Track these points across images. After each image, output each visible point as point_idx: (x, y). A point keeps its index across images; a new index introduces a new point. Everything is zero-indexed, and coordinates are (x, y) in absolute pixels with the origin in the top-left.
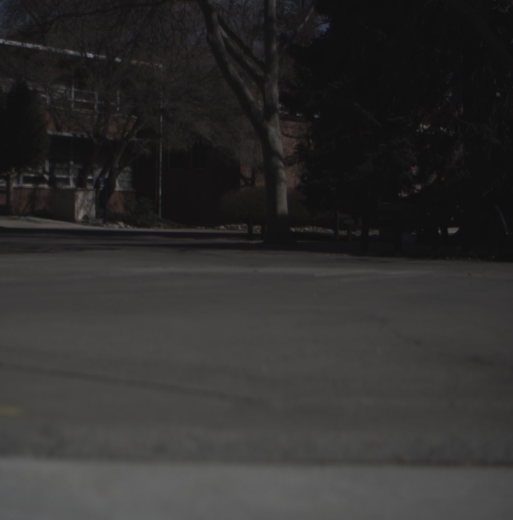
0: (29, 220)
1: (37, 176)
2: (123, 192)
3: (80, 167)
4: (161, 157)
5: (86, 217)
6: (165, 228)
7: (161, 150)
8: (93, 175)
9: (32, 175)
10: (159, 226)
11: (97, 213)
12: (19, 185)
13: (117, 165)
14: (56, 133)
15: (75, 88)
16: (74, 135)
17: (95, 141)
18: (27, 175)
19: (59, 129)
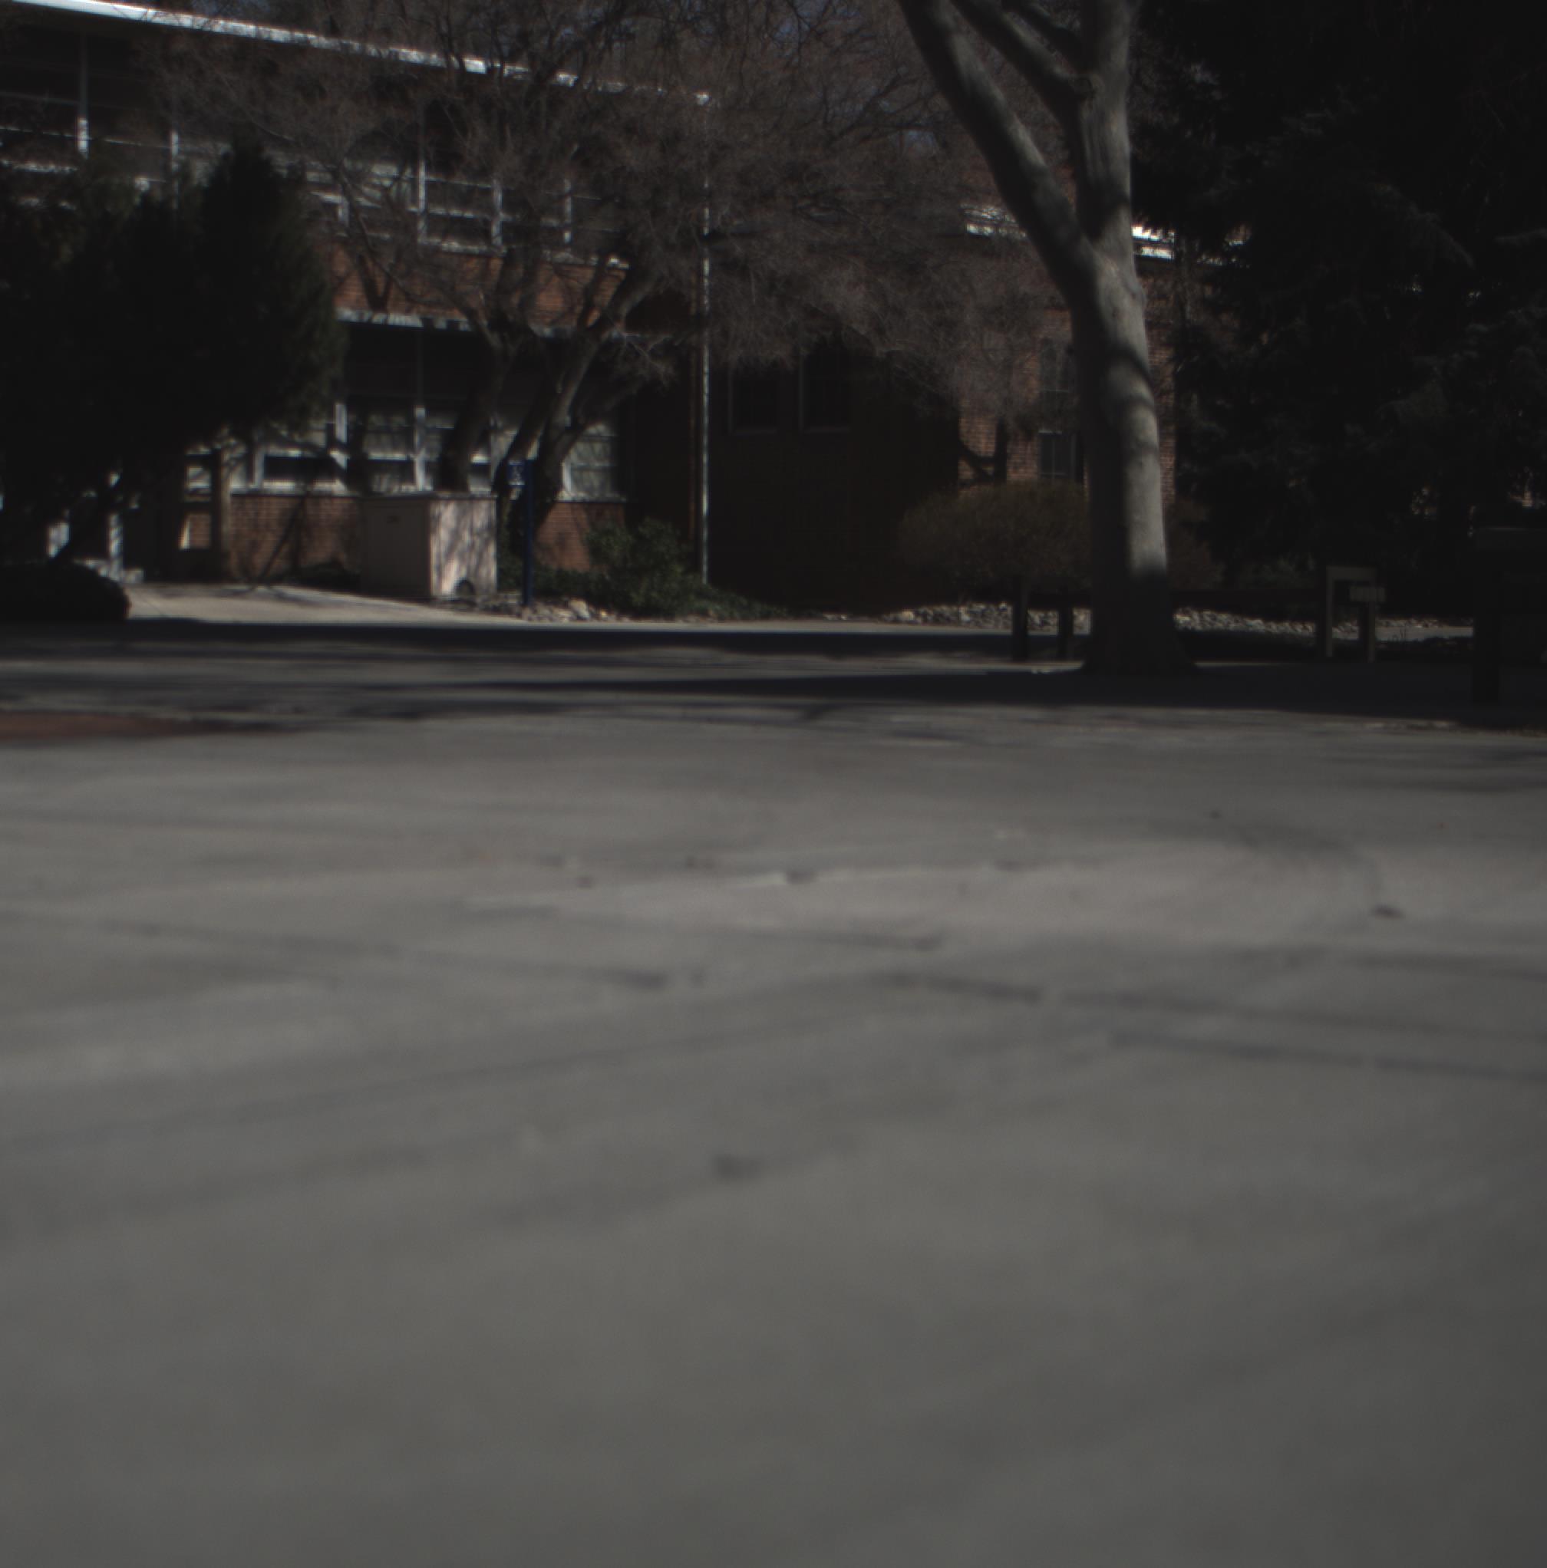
0: (281, 598)
1: (308, 454)
2: (584, 504)
3: (449, 426)
4: (706, 390)
5: (466, 586)
6: (721, 619)
7: (706, 369)
8: (488, 451)
9: (294, 453)
10: (703, 614)
11: (501, 573)
12: (252, 486)
13: (564, 419)
14: (367, 316)
15: (428, 169)
16: (427, 322)
17: (494, 339)
18: (275, 451)
19: (378, 303)
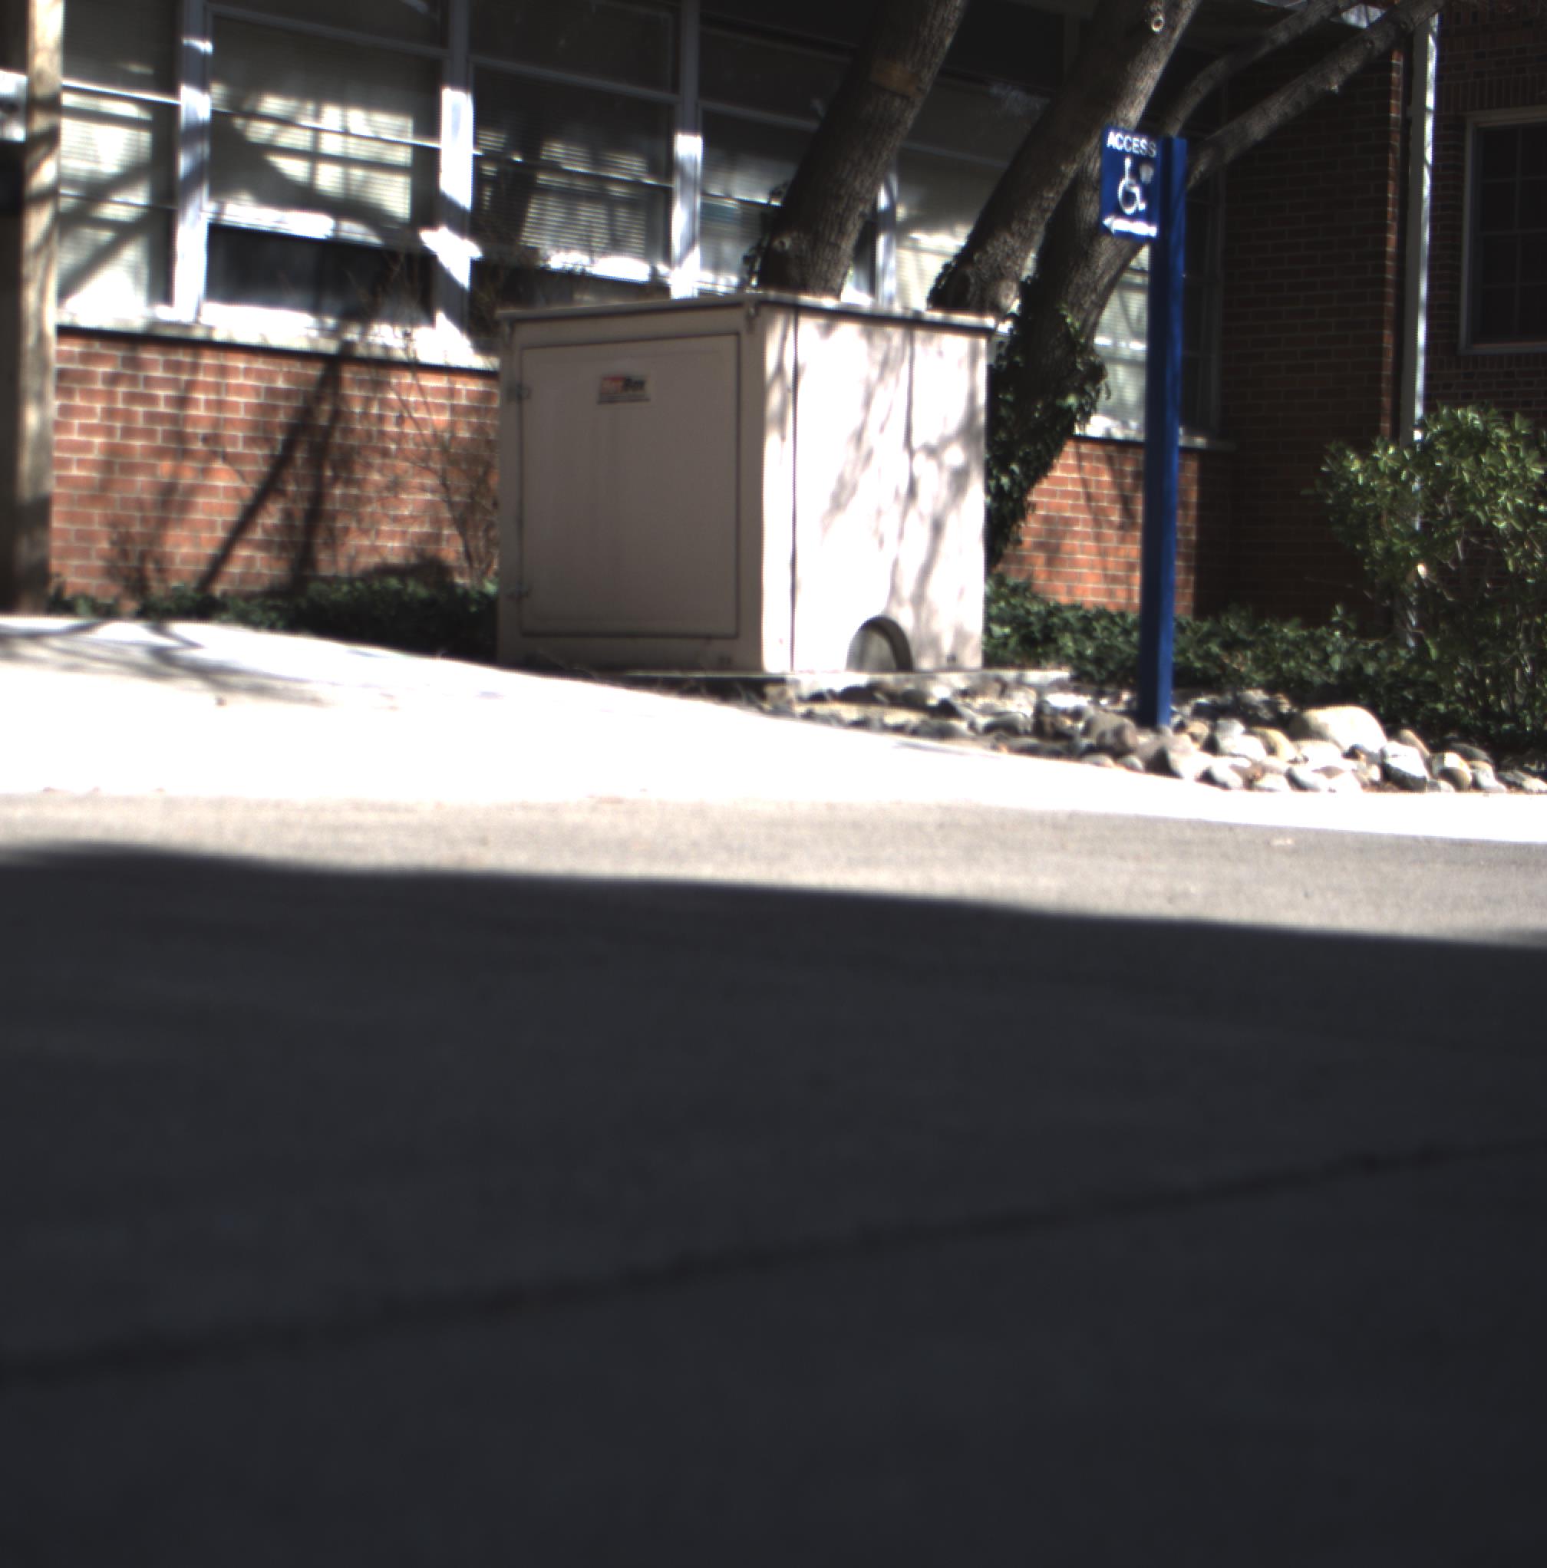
1: (355, 231)
5: (884, 642)
9: (315, 226)
12: (164, 313)
18: (248, 212)
